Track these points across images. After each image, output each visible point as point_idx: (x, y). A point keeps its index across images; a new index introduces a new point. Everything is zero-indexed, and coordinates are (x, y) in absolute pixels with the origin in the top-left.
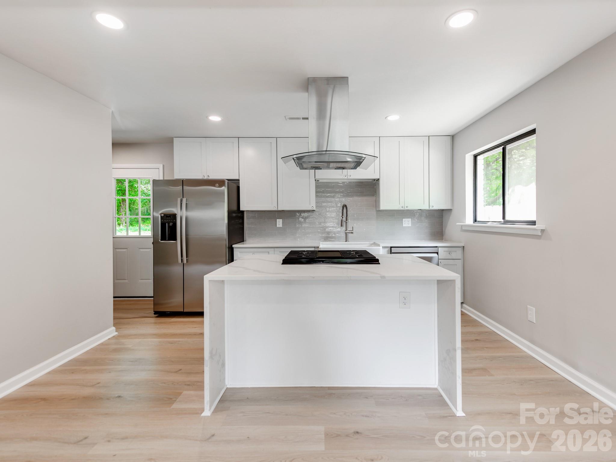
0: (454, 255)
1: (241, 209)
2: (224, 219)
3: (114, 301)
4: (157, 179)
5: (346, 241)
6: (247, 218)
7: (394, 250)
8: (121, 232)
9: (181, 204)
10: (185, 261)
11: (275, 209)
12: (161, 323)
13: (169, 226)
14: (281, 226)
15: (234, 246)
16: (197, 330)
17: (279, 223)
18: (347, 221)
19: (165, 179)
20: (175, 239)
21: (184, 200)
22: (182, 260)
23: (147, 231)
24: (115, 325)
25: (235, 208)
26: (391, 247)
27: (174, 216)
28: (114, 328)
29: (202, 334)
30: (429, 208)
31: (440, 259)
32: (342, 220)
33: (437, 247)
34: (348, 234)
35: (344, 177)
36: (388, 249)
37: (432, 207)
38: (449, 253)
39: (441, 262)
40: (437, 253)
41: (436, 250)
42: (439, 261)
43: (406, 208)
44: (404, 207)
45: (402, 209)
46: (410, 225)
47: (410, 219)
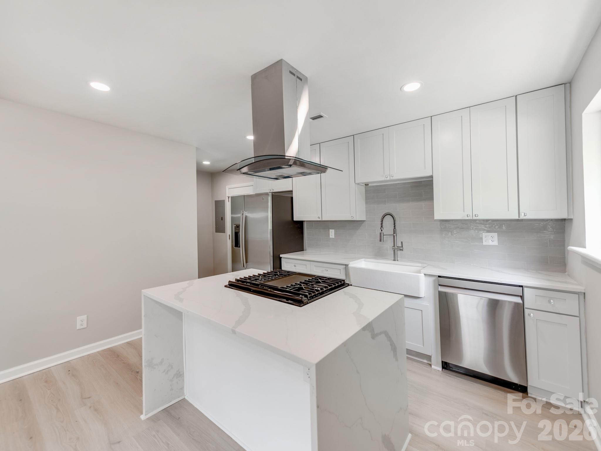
1: (295, 219)
5: (394, 260)
9: (243, 216)
11: (320, 219)
14: (333, 236)
15: (281, 255)
17: (332, 233)
18: (396, 235)
20: (240, 247)
22: (244, 265)
26: (439, 277)
30: (519, 216)
31: (527, 308)
32: (380, 234)
33: (522, 286)
34: (396, 251)
35: (386, 179)
36: (434, 278)
37: (524, 215)
38: (549, 302)
39: (529, 315)
40: (521, 296)
41: (519, 291)
42: (526, 311)
43: (475, 218)
44: (471, 215)
45: (467, 218)
46: (496, 243)
47: (496, 234)
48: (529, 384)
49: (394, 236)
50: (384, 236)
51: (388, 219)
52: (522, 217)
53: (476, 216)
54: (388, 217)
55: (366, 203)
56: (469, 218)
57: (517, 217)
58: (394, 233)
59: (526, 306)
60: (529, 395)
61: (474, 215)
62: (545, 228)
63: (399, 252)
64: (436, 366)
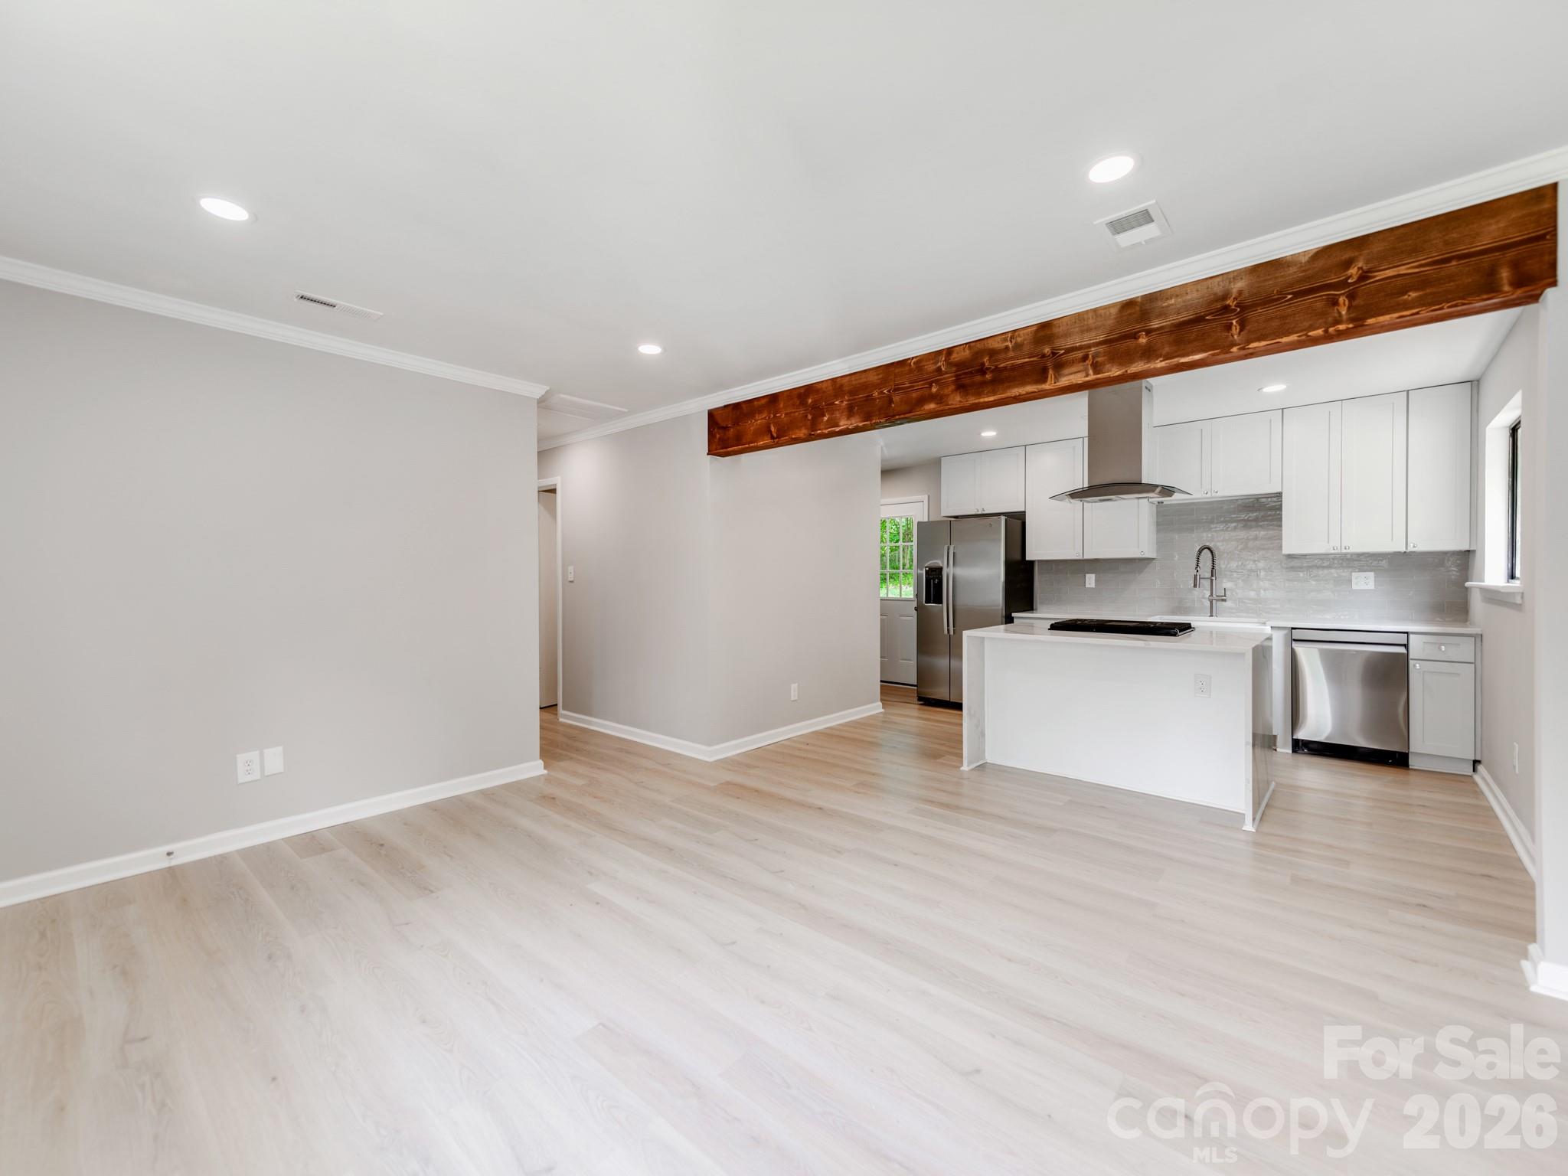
0: (1453, 653)
1: (1028, 558)
2: (1000, 577)
3: (881, 686)
4: (922, 521)
5: (1211, 616)
6: (1040, 573)
7: (1297, 634)
8: (883, 594)
9: (948, 553)
10: (952, 633)
11: (1081, 557)
12: (924, 710)
13: (934, 583)
14: (1093, 586)
15: (1014, 615)
16: (957, 721)
17: (1091, 580)
18: (1214, 578)
19: (930, 520)
20: (941, 602)
21: (952, 548)
22: (948, 630)
23: (908, 591)
24: (881, 700)
25: (1018, 557)
26: (1293, 628)
27: (940, 569)
28: (880, 703)
29: (961, 725)
30: (1407, 548)
31: (1412, 659)
32: (1195, 576)
33: (1407, 633)
34: (1214, 602)
35: (1205, 496)
36: (1285, 632)
37: (1414, 547)
38: (1440, 649)
39: (1415, 666)
40: (1405, 645)
41: (1402, 639)
42: (1411, 663)
43: (1344, 551)
44: (1339, 547)
45: (1333, 552)
46: (1371, 585)
47: (1373, 573)
48: (1411, 750)
49: (1212, 580)
50: (1201, 580)
51: (1206, 553)
52: (1411, 549)
53: (1346, 549)
54: (1206, 550)
55: (1158, 531)
56: (1336, 551)
57: (1403, 549)
58: (1212, 576)
59: (1411, 656)
60: (1410, 767)
61: (1343, 547)
62: (1441, 564)
63: (1220, 604)
64: (1282, 748)
